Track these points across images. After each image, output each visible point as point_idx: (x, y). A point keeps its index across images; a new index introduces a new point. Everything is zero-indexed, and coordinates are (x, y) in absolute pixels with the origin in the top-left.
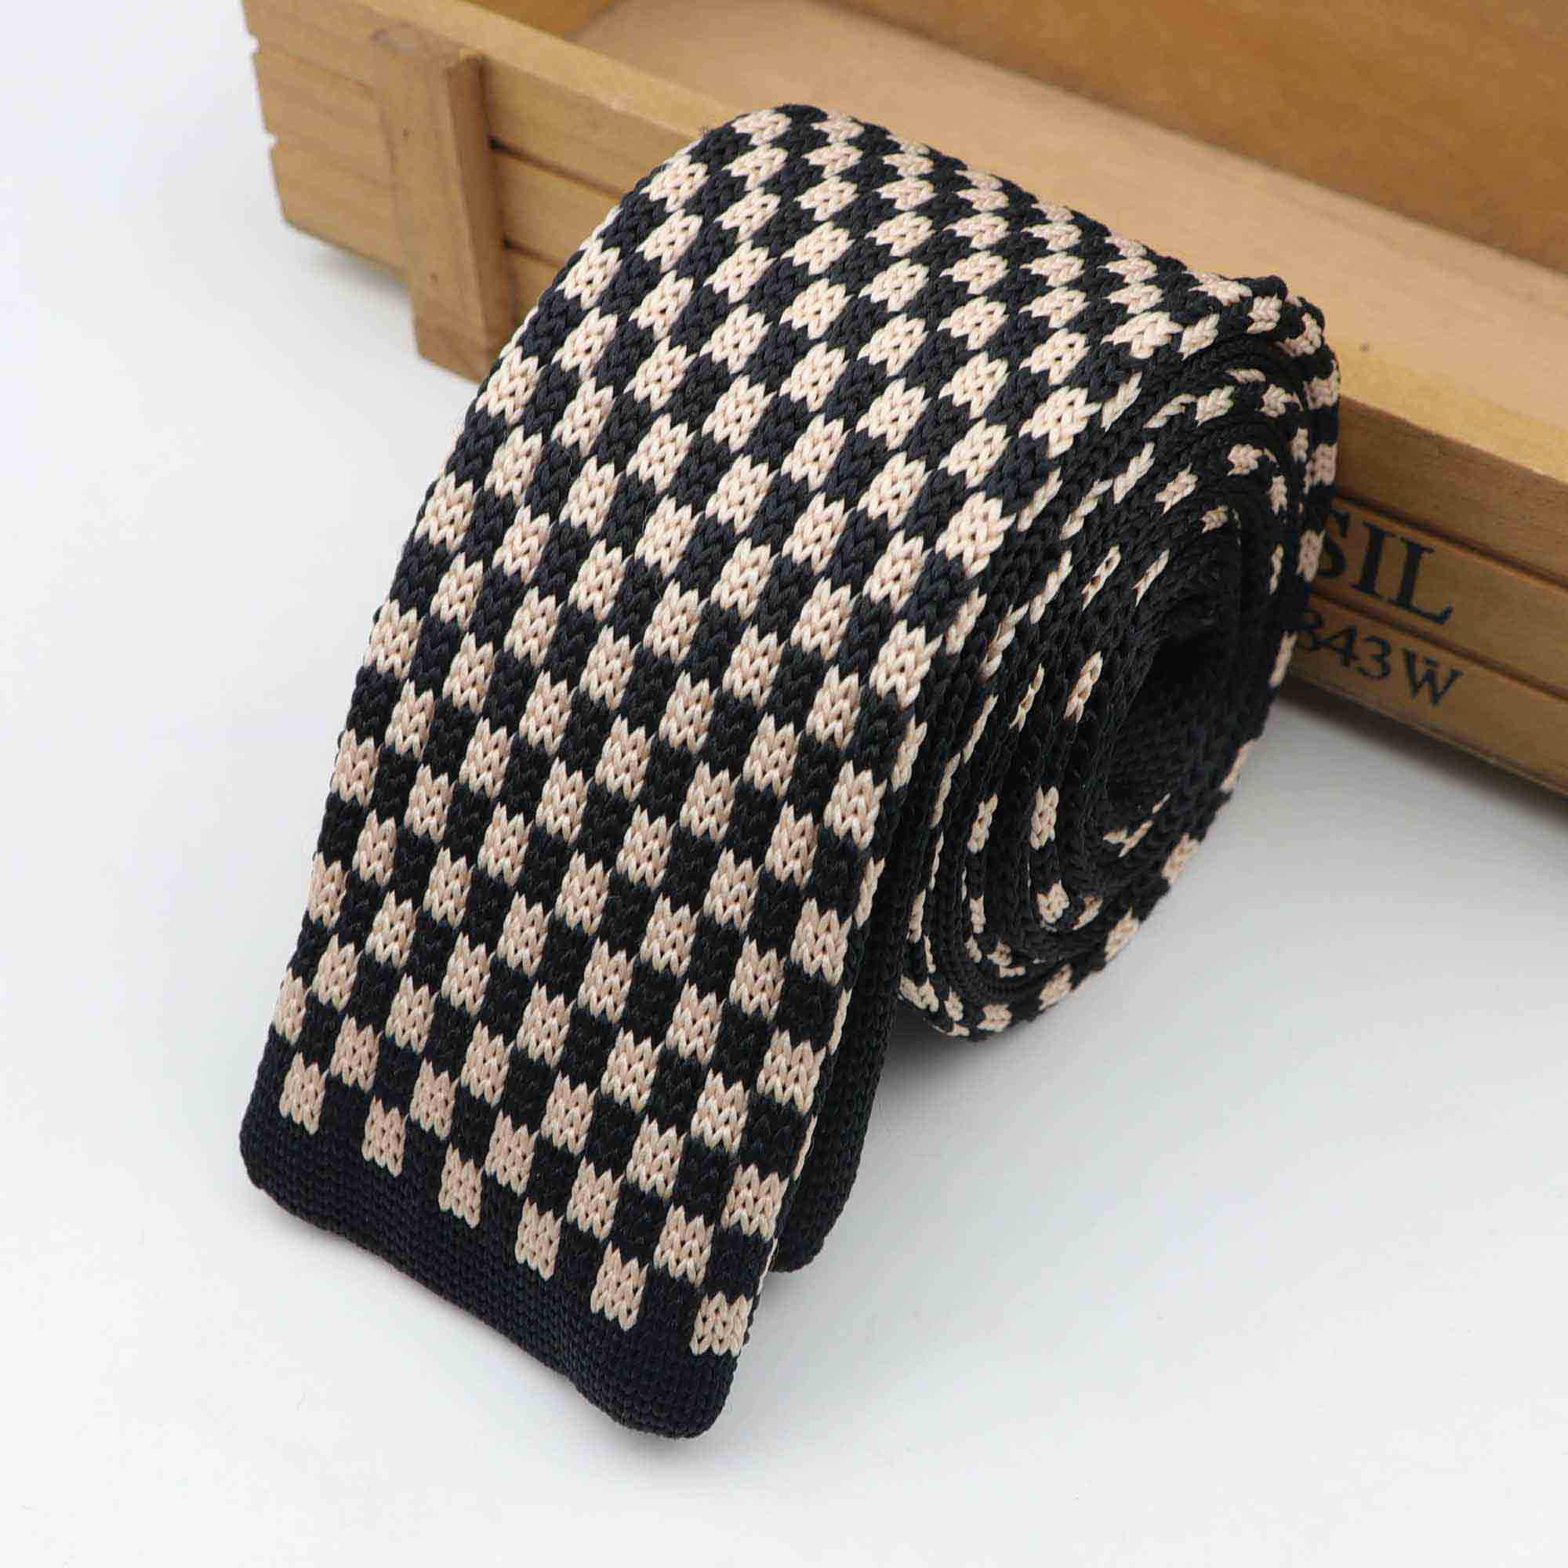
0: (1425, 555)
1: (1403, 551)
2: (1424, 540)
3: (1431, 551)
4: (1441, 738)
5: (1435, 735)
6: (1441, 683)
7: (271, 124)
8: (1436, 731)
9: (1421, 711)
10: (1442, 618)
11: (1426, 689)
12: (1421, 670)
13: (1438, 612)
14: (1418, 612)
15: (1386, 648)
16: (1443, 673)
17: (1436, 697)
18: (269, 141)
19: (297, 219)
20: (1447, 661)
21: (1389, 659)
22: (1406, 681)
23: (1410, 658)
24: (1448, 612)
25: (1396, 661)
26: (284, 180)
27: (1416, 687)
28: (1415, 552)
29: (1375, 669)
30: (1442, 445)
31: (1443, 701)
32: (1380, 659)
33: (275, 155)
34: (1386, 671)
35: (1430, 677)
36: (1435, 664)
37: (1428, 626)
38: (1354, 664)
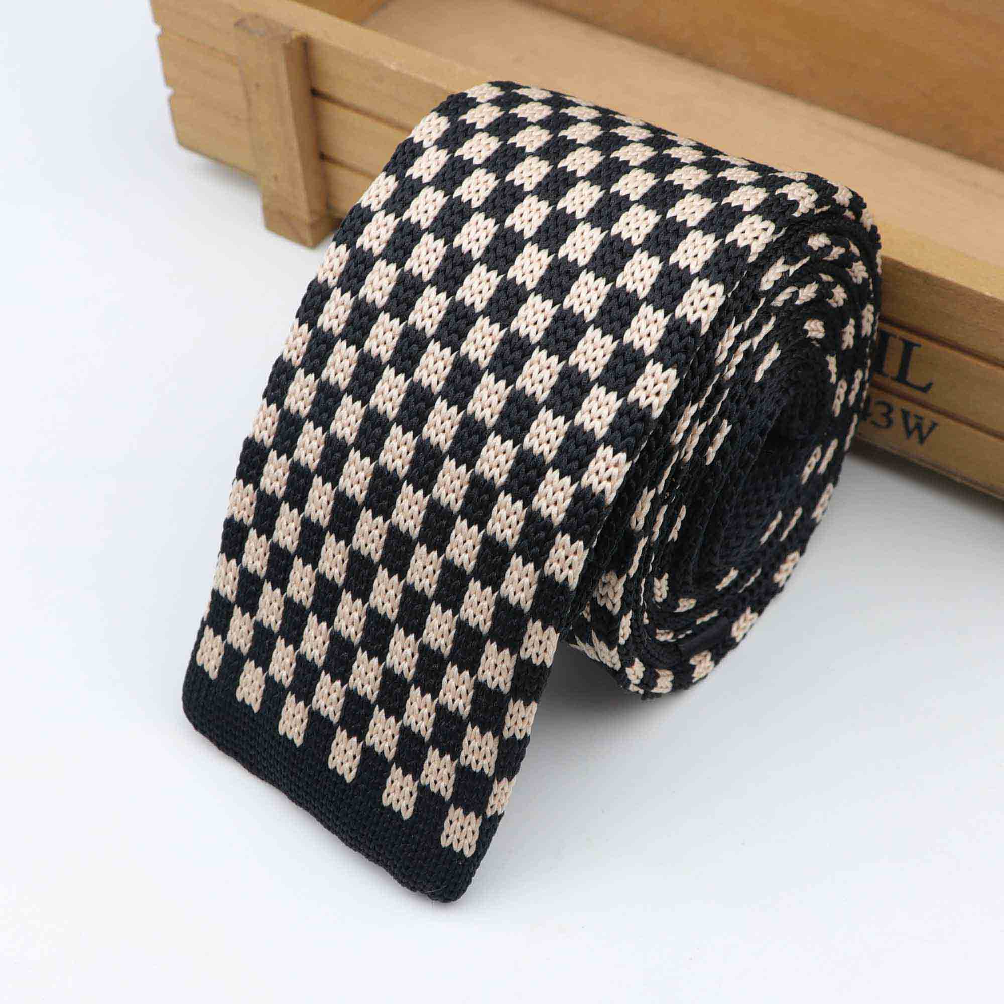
0: (915, 348)
1: (901, 345)
2: (915, 339)
3: (919, 346)
4: (923, 464)
5: (920, 463)
6: (925, 430)
7: (169, 81)
8: (921, 460)
9: (912, 448)
10: (925, 389)
11: (915, 434)
12: (912, 423)
13: (924, 386)
14: (912, 386)
15: (890, 409)
16: (926, 424)
17: (922, 440)
18: (167, 92)
19: (185, 142)
20: (929, 416)
21: (891, 416)
22: (902, 429)
23: (905, 414)
24: (929, 386)
25: (896, 416)
26: (177, 118)
27: (909, 433)
28: (909, 347)
29: (883, 422)
30: (926, 278)
31: (926, 443)
32: (887, 415)
33: (171, 100)
34: (890, 422)
35: (918, 426)
36: (921, 418)
37: (917, 394)
38: (869, 419)
